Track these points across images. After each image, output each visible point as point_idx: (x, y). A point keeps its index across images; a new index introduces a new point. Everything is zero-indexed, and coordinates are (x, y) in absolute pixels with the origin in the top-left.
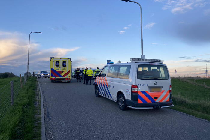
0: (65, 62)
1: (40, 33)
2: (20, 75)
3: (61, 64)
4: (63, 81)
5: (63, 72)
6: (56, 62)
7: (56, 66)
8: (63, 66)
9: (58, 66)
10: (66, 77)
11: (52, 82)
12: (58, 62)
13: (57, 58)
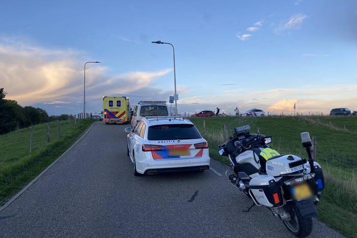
0: (120, 102)
3: (115, 104)
4: (118, 123)
5: (117, 112)
6: (110, 102)
7: (110, 106)
8: (118, 106)
9: (112, 106)
10: (122, 118)
11: (107, 123)
12: (112, 102)
13: (110, 97)
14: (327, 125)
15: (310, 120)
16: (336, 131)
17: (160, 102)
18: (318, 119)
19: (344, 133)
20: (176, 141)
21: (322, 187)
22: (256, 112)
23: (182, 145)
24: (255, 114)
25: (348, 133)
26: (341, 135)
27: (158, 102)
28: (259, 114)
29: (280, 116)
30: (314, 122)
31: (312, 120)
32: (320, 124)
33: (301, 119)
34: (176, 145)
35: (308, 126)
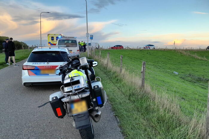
1: (48, 13)
2: (33, 46)
3: (55, 39)
6: (52, 37)
7: (52, 40)
9: (53, 40)
12: (53, 37)
13: (52, 35)
14: (194, 55)
15: (183, 52)
16: (199, 59)
17: (72, 37)
18: (188, 52)
19: (204, 61)
20: (46, 63)
21: (101, 103)
22: (150, 47)
23: (50, 66)
24: (149, 48)
25: (206, 61)
26: (201, 62)
27: (70, 37)
28: (151, 48)
29: (164, 49)
30: (185, 53)
31: (184, 52)
32: (189, 55)
33: (178, 51)
34: (45, 66)
35: (181, 56)
